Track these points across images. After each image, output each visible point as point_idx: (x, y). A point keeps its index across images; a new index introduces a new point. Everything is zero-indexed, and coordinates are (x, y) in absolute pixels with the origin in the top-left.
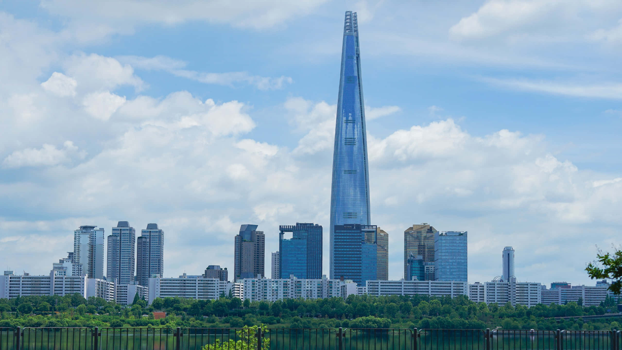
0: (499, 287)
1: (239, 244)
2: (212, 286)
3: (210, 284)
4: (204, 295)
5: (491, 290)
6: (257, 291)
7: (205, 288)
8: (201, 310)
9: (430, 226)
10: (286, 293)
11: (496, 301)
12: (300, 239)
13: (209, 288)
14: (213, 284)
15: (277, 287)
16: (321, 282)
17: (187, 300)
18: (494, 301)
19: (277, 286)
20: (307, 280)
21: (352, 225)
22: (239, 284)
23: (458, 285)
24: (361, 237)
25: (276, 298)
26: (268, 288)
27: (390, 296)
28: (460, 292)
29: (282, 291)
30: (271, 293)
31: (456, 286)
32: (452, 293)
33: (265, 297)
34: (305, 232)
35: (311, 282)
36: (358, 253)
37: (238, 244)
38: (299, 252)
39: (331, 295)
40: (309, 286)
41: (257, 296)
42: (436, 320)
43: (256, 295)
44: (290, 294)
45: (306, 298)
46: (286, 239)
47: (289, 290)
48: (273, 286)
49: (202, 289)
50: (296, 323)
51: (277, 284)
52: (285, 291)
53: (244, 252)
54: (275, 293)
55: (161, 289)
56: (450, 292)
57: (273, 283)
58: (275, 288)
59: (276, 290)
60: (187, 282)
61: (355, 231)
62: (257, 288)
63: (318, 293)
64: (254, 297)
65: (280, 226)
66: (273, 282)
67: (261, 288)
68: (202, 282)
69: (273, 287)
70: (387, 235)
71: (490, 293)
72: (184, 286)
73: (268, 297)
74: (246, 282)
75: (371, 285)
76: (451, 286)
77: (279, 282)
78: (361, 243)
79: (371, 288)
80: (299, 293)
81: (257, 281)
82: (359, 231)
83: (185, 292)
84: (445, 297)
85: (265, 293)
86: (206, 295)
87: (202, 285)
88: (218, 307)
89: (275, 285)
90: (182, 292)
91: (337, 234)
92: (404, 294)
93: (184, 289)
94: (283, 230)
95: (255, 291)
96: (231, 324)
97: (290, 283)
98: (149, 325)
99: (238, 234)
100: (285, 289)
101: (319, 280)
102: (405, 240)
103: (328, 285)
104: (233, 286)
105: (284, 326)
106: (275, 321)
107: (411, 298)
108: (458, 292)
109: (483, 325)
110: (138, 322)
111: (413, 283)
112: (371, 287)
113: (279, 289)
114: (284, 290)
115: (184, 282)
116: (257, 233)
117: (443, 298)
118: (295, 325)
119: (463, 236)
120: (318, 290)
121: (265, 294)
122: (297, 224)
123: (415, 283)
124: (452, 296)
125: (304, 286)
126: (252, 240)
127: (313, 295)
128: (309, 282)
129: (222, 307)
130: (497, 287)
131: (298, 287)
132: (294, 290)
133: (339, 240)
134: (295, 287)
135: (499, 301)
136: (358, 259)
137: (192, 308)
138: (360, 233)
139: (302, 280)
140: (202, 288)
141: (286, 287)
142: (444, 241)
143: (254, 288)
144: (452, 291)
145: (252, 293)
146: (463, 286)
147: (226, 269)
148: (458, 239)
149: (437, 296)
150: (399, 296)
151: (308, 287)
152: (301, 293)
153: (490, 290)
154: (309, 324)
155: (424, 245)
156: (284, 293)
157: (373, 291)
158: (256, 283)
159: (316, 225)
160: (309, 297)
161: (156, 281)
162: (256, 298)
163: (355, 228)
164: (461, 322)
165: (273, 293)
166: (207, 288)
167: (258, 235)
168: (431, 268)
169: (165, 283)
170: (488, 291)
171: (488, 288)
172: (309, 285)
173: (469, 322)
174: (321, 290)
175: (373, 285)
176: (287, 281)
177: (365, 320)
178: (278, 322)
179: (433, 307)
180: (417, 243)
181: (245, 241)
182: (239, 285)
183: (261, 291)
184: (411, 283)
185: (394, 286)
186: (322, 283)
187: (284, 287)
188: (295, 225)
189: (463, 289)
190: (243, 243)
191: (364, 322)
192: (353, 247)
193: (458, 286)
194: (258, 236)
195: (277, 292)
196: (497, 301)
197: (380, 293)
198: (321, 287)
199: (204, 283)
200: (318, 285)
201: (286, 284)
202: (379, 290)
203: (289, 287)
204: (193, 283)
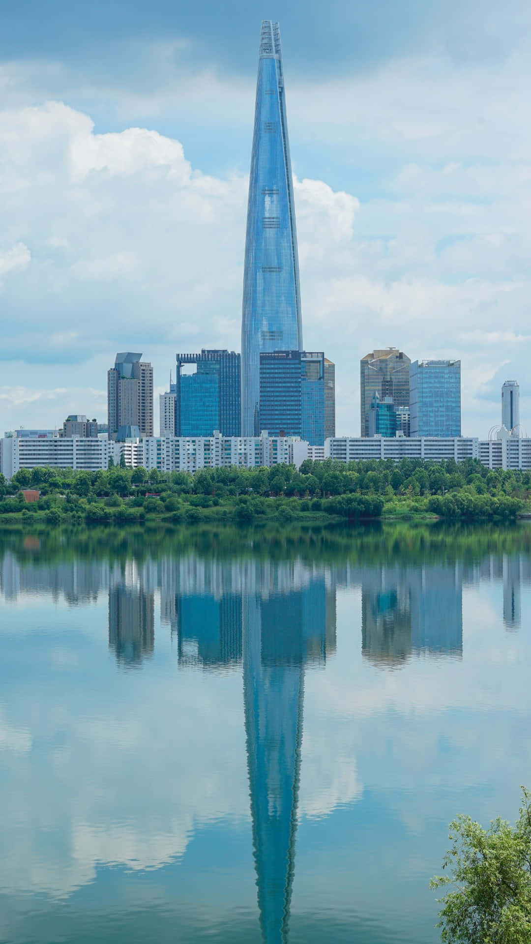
0: (525, 446)
1: (115, 382)
2: (98, 450)
3: (94, 446)
4: (85, 463)
5: (514, 450)
6: (164, 456)
7: (86, 452)
8: (91, 487)
9: (400, 351)
10: (209, 458)
11: (520, 467)
12: (207, 374)
13: (93, 452)
14: (98, 446)
15: (195, 450)
16: (261, 441)
17: (63, 472)
18: (518, 466)
19: (194, 447)
20: (239, 439)
21: (287, 353)
22: (130, 445)
23: (465, 443)
24: (300, 371)
25: (194, 467)
26: (181, 452)
27: (364, 460)
28: (467, 454)
29: (202, 456)
30: (186, 458)
31: (462, 445)
32: (456, 456)
33: (177, 465)
34: (215, 364)
35: (245, 441)
36: (296, 394)
37: (113, 382)
38: (207, 394)
39: (275, 460)
40: (243, 447)
41: (165, 463)
42: (451, 498)
43: (163, 463)
44: (214, 460)
45: (238, 464)
46: (186, 375)
47: (212, 454)
48: (188, 447)
49: (82, 454)
50: (245, 505)
51: (194, 445)
52: (207, 456)
53: (122, 394)
54: (191, 457)
55: (20, 454)
56: (453, 454)
57: (188, 443)
58: (191, 451)
59: (193, 454)
60: (60, 443)
61: (292, 362)
62: (165, 452)
63: (256, 458)
64: (159, 465)
65: (178, 355)
66: (188, 441)
67: (171, 452)
68: (82, 444)
69: (188, 450)
70: (333, 366)
71: (511, 454)
72: (55, 450)
73: (181, 465)
74: (147, 443)
75: (335, 445)
76: (453, 445)
77: (197, 441)
78: (300, 380)
79: (334, 450)
80: (227, 458)
81: (164, 441)
82: (297, 361)
83: (56, 459)
84: (447, 462)
85: (176, 458)
86: (89, 463)
87: (82, 448)
88: (117, 481)
89: (191, 447)
90: (53, 459)
91: (264, 366)
92: (385, 458)
93: (56, 454)
94: (182, 360)
95: (162, 456)
96: (145, 508)
97: (213, 443)
98: (24, 510)
99: (113, 367)
100: (207, 452)
101: (257, 438)
102: (362, 373)
103: (270, 445)
104: (121, 448)
105: (226, 510)
106: (211, 502)
107: (395, 464)
108: (465, 454)
109: (520, 504)
110: (6, 507)
111: (397, 441)
112: (335, 448)
113: (198, 452)
114: (205, 454)
115: (56, 444)
116: (141, 365)
117: (444, 464)
118: (243, 508)
119: (454, 368)
120: (256, 454)
121: (177, 460)
122: (203, 351)
123: (401, 441)
124: (456, 460)
125: (235, 448)
126: (133, 376)
127: (249, 460)
128: (243, 442)
129: (123, 481)
130: (522, 445)
131: (226, 450)
132: (219, 453)
133: (268, 376)
134: (222, 449)
135: (525, 466)
136: (297, 403)
137: (78, 484)
138: (299, 364)
139: (233, 438)
140: (82, 452)
141: (209, 450)
142: (427, 376)
143: (159, 452)
144: (456, 452)
145: (158, 458)
146: (471, 445)
147: (95, 420)
148: (446, 371)
149: (435, 460)
150: (378, 460)
151: (241, 449)
152: (230, 458)
153: (511, 450)
154: (262, 506)
155: (391, 381)
156: (205, 458)
157: (337, 454)
158: (163, 443)
159: (231, 352)
160: (243, 463)
161: (14, 443)
162: (163, 467)
163: (290, 356)
164: (488, 501)
165: (189, 458)
166: (89, 452)
167: (142, 368)
168: (404, 416)
169: (26, 446)
170: (508, 452)
171: (508, 448)
172: (243, 445)
173: (499, 500)
174: (261, 454)
175: (338, 445)
176: (209, 441)
177: (346, 498)
178: (216, 504)
179: (435, 477)
180: (381, 378)
181: (123, 378)
182: (130, 447)
183: (171, 456)
184: (394, 441)
185: (370, 445)
186: (262, 443)
187: (205, 450)
188: (201, 353)
189: (471, 449)
190: (121, 381)
191: (344, 502)
192: (289, 385)
193: (465, 445)
194: (143, 370)
195: (194, 456)
196: (523, 466)
197: (348, 456)
198: (261, 449)
199: (85, 446)
200: (256, 445)
201: (209, 445)
202: (348, 452)
203: (212, 450)
204: (68, 446)
